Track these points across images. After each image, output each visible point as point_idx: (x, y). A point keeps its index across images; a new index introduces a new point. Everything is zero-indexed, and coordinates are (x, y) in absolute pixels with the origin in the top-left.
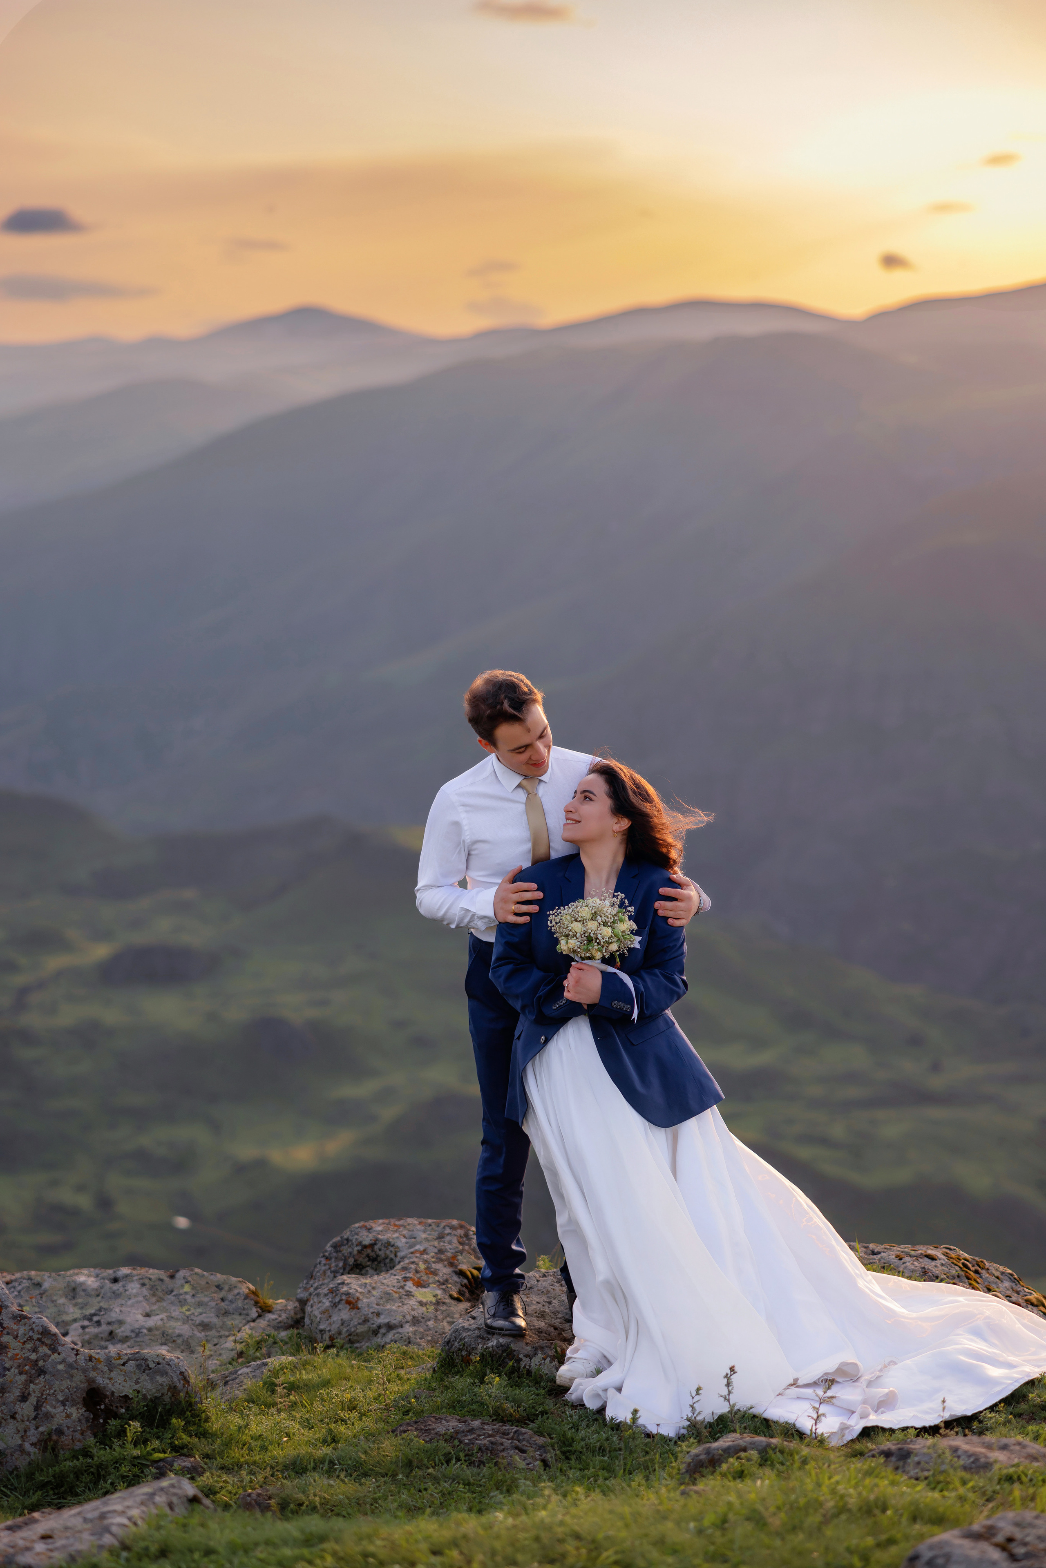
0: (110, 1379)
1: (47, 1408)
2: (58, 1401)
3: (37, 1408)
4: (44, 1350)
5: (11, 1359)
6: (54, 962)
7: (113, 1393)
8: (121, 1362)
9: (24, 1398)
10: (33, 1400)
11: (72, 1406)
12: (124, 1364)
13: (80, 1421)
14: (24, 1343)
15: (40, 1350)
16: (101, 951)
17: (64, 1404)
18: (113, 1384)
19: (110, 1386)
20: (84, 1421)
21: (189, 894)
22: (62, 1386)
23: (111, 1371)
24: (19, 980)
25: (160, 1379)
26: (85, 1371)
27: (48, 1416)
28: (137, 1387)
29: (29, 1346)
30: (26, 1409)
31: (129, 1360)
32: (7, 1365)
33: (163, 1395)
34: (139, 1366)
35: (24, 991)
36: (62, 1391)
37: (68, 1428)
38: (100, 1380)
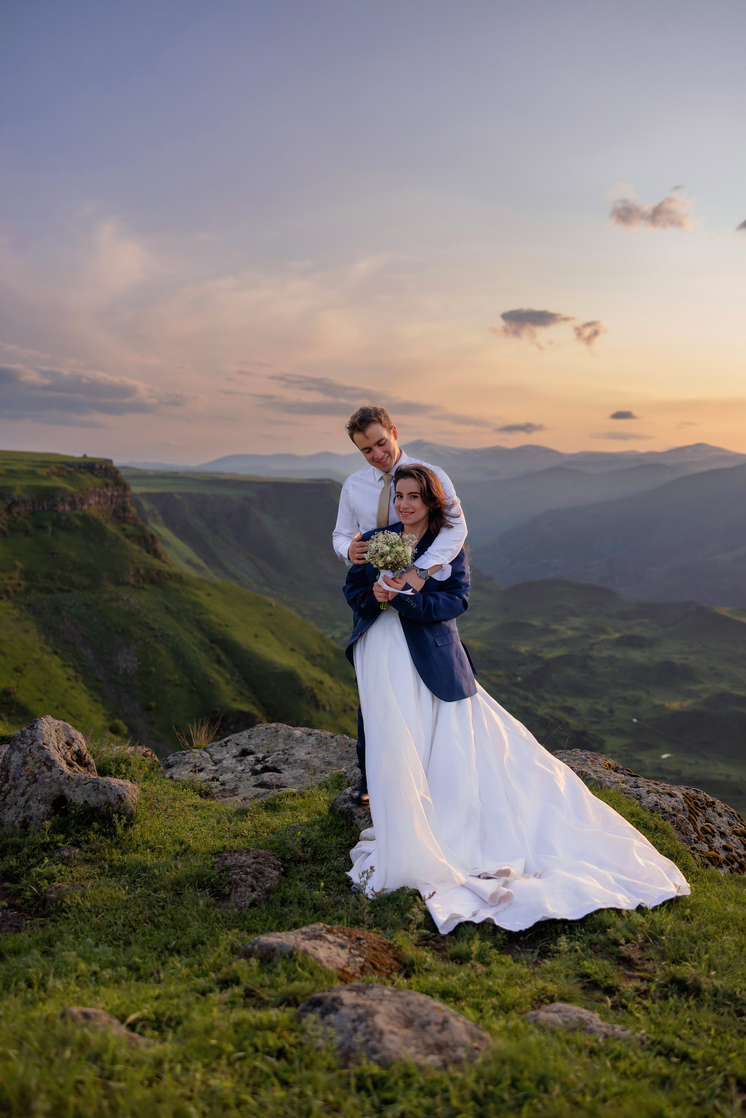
0: (74, 791)
1: (31, 803)
2: (37, 799)
3: (27, 801)
4: (44, 768)
5: (26, 771)
6: (603, 637)
7: (71, 800)
8: (85, 782)
9: (23, 794)
10: (26, 796)
11: (43, 804)
12: (85, 785)
13: (44, 813)
14: (36, 763)
15: (42, 768)
16: (617, 635)
17: (39, 801)
18: (74, 795)
19: (71, 796)
20: (46, 814)
21: (646, 621)
22: (43, 791)
23: (77, 787)
24: (591, 641)
25: (101, 797)
26: (60, 784)
27: (30, 807)
28: (87, 799)
29: (38, 765)
30: (22, 801)
31: (90, 782)
32: (22, 774)
33: (101, 806)
34: (94, 787)
35: (592, 645)
36: (42, 794)
37: (36, 816)
38: (67, 792)
